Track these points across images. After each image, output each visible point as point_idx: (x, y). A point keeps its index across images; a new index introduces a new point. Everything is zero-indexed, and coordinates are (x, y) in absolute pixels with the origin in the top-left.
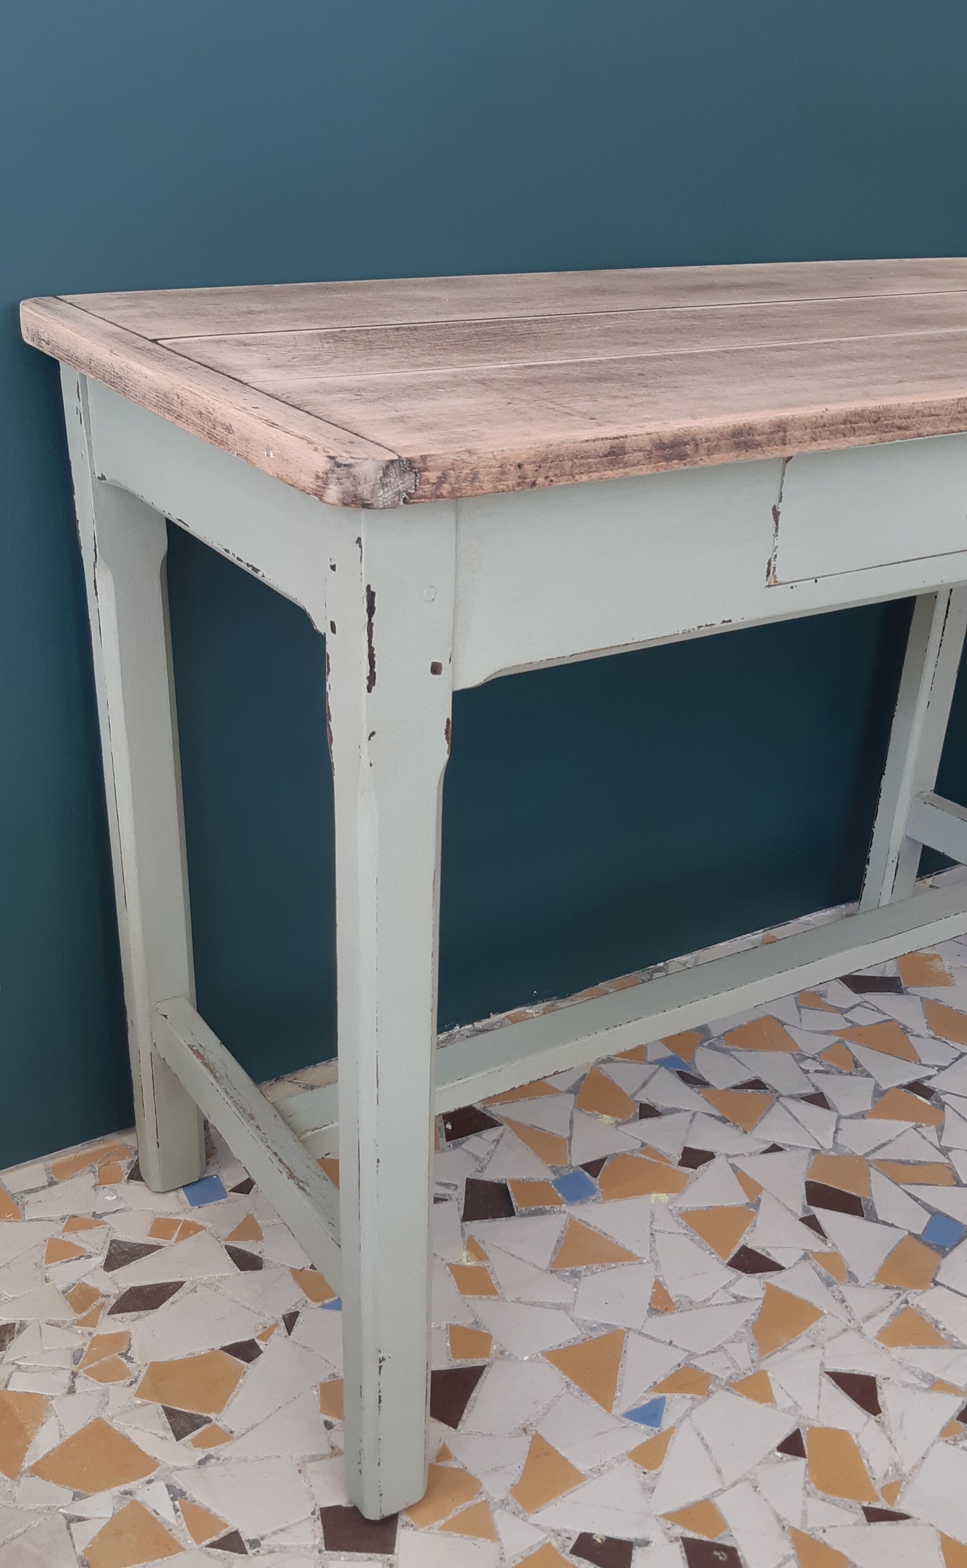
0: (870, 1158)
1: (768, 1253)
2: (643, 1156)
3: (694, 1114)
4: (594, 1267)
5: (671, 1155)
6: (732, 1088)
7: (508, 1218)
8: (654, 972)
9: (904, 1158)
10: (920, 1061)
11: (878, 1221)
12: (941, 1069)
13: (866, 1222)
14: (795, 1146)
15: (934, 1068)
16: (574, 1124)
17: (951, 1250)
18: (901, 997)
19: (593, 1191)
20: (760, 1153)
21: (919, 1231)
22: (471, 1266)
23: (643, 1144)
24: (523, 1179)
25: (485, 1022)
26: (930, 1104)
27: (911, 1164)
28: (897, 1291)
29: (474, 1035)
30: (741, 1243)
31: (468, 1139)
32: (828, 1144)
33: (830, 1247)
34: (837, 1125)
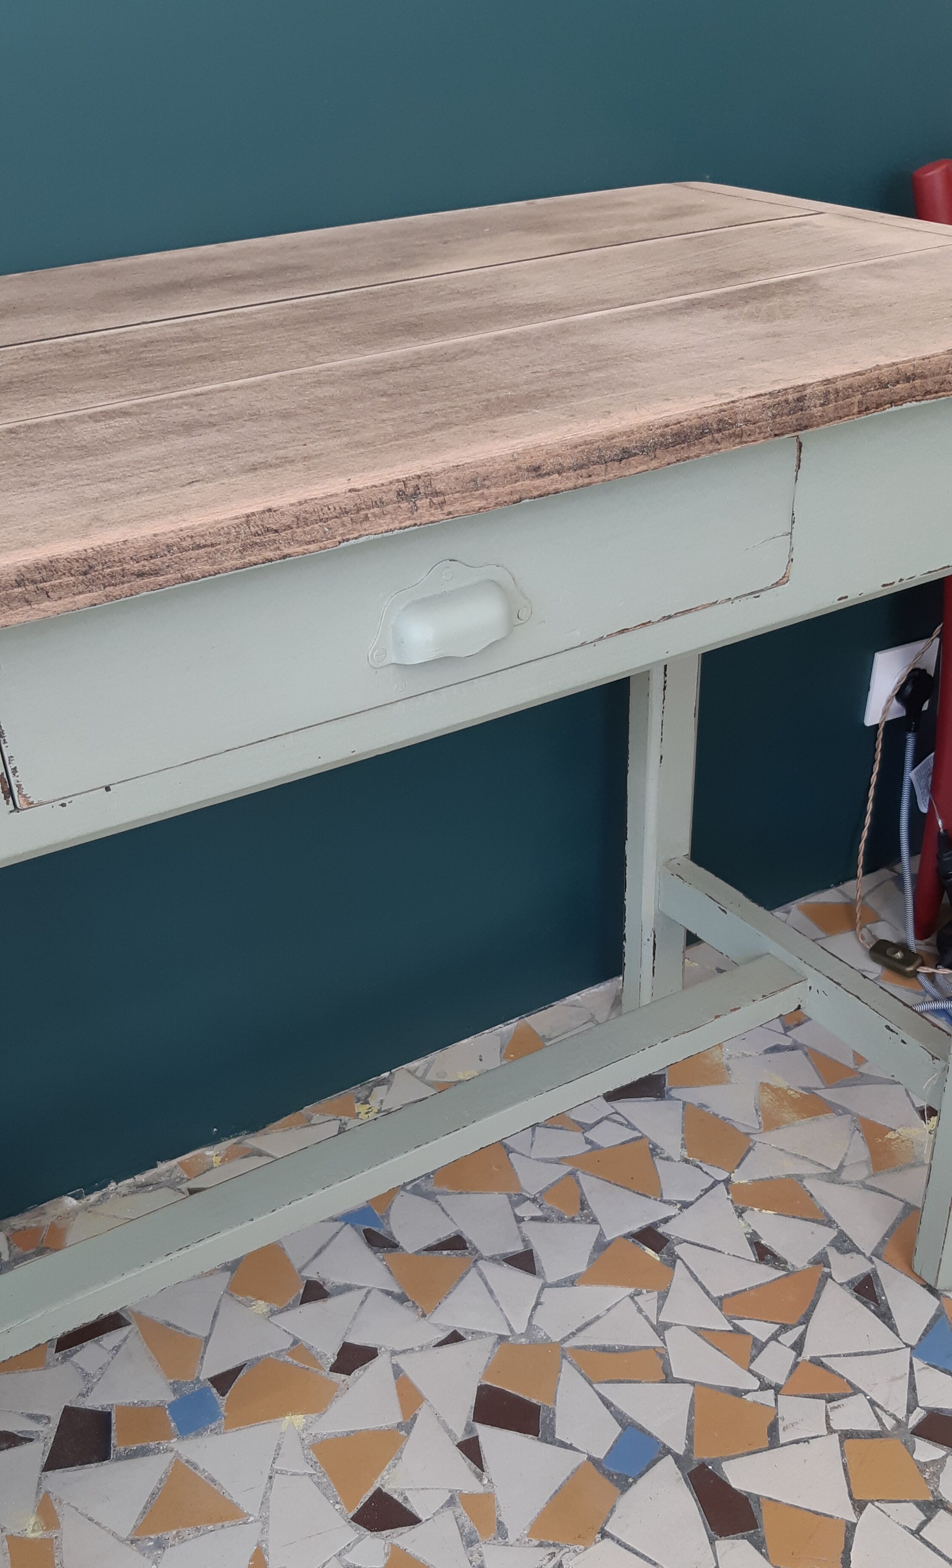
0: (566, 1345)
1: (406, 1499)
2: (290, 1359)
3: (369, 1292)
4: (185, 1532)
5: (325, 1355)
6: (424, 1250)
7: (100, 1464)
8: (375, 1086)
9: (607, 1343)
10: (662, 1196)
11: (554, 1442)
12: (685, 1205)
13: (539, 1443)
14: (481, 1333)
15: (676, 1205)
16: (219, 1317)
17: (635, 1481)
18: (662, 1104)
19: (213, 1415)
20: (434, 1347)
21: (600, 1455)
22: (36, 1539)
23: (296, 1342)
24: (134, 1404)
25: (150, 1174)
26: (659, 1259)
27: (615, 1351)
28: (552, 1550)
29: (133, 1193)
30: (377, 1485)
31: (83, 1347)
32: (520, 1327)
33: (484, 1485)
34: (539, 1297)
